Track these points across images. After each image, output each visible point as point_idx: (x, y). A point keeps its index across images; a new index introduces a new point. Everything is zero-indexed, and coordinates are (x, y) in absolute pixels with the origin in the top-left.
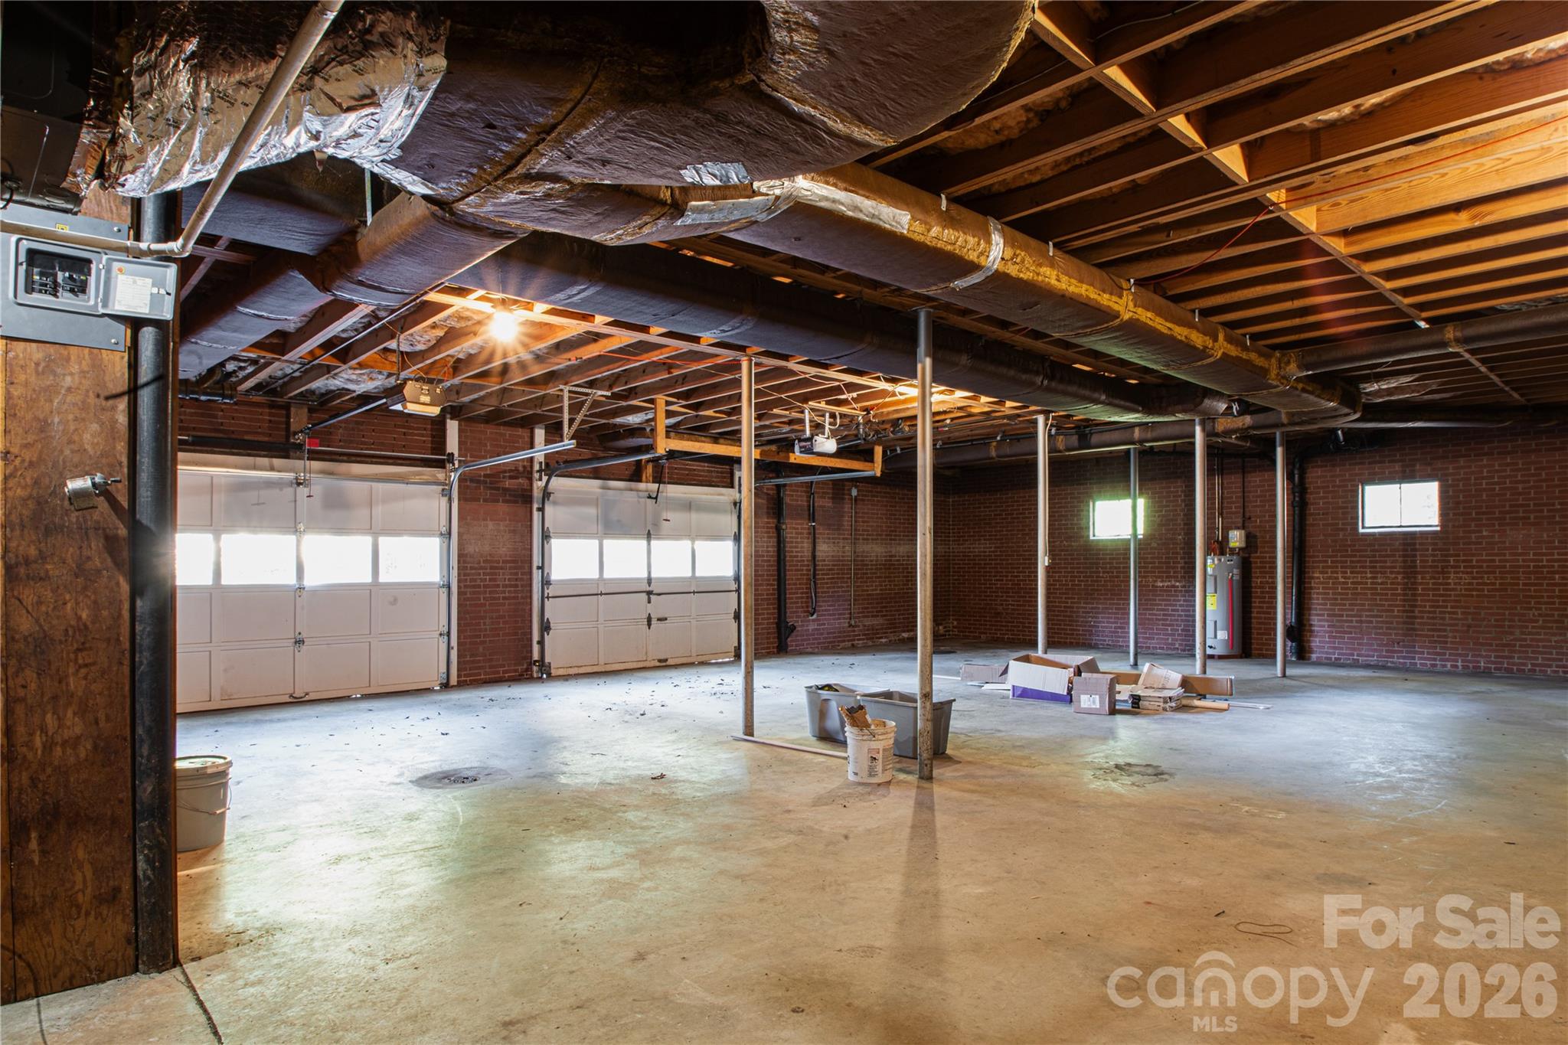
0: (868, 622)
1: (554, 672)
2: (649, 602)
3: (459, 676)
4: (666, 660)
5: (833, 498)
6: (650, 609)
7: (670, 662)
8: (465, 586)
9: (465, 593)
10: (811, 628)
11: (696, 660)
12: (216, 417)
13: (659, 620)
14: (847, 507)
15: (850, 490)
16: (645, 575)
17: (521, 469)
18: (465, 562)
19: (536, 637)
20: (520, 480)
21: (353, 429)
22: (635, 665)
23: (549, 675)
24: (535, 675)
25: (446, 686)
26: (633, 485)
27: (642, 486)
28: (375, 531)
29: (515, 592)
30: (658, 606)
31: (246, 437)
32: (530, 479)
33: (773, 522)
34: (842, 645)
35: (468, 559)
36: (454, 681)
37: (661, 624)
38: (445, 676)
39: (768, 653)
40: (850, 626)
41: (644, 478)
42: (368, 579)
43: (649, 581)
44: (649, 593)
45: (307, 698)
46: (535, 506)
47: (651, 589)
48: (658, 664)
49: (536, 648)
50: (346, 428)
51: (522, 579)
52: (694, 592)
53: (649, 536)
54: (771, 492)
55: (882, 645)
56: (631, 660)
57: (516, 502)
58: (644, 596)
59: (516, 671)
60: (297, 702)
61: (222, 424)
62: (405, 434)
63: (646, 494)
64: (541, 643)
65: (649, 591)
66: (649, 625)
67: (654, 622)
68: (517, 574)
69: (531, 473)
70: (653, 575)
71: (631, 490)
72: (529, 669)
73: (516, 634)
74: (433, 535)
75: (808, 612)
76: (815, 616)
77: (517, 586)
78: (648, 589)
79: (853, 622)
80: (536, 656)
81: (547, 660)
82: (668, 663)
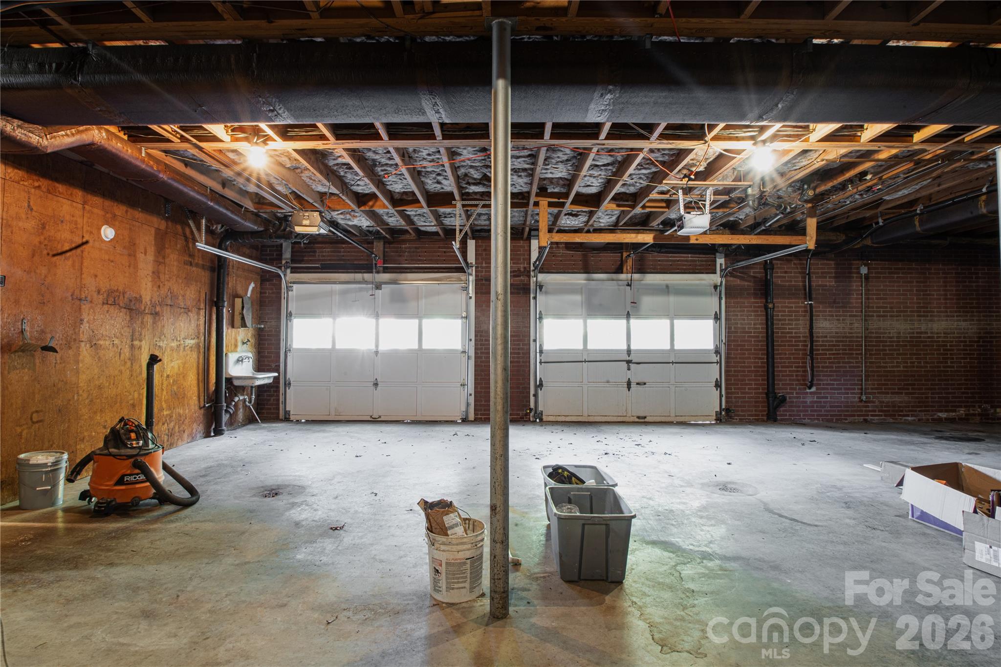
0: (887, 399)
1: (545, 418)
2: (629, 369)
3: (475, 414)
4: (645, 417)
5: (835, 277)
6: (629, 374)
7: (648, 419)
8: (482, 353)
9: (481, 357)
10: (809, 400)
11: (675, 420)
12: (340, 252)
13: (638, 384)
14: (855, 285)
15: (858, 268)
16: (625, 347)
17: (522, 269)
18: (481, 336)
19: (532, 392)
20: (522, 278)
21: (413, 252)
22: (615, 419)
23: (541, 420)
24: (531, 419)
25: (465, 421)
26: (614, 276)
27: (623, 276)
28: (418, 315)
29: (518, 358)
30: (637, 373)
31: (355, 262)
32: (529, 276)
33: (760, 302)
34: (850, 419)
35: (484, 334)
36: (472, 417)
37: (640, 388)
38: (464, 413)
39: (757, 420)
40: (861, 401)
41: (625, 269)
42: (416, 346)
43: (629, 352)
44: (629, 362)
45: (379, 419)
46: (532, 296)
47: (630, 358)
48: (637, 420)
49: (532, 399)
50: (409, 252)
51: (523, 349)
52: (673, 363)
53: (628, 316)
54: (758, 275)
55: (910, 423)
56: (612, 413)
57: (519, 293)
58: (625, 364)
59: (518, 415)
60: (375, 421)
61: (343, 256)
62: (445, 252)
63: (626, 283)
64: (536, 395)
65: (629, 359)
66: (629, 387)
67: (633, 385)
68: (519, 345)
69: (529, 272)
70: (632, 347)
71: (613, 280)
72: (527, 414)
73: (518, 388)
74: (457, 318)
75: (806, 385)
76: (813, 389)
77: (519, 353)
78: (628, 358)
79: (864, 398)
80: (532, 405)
81: (540, 409)
82: (646, 420)
